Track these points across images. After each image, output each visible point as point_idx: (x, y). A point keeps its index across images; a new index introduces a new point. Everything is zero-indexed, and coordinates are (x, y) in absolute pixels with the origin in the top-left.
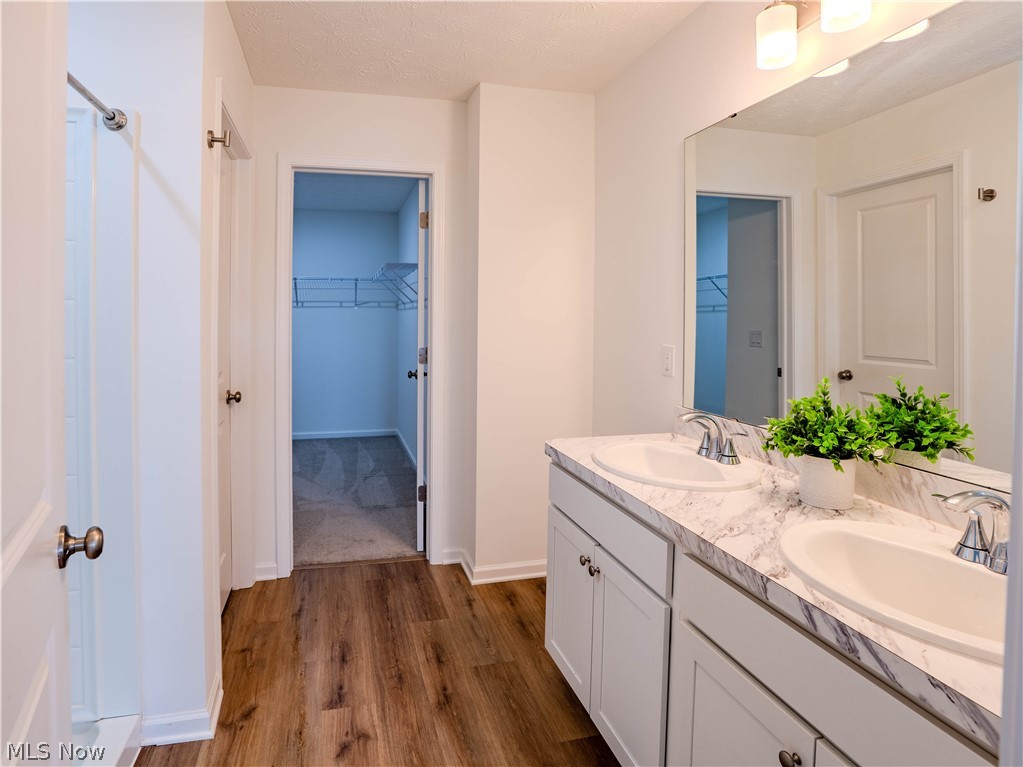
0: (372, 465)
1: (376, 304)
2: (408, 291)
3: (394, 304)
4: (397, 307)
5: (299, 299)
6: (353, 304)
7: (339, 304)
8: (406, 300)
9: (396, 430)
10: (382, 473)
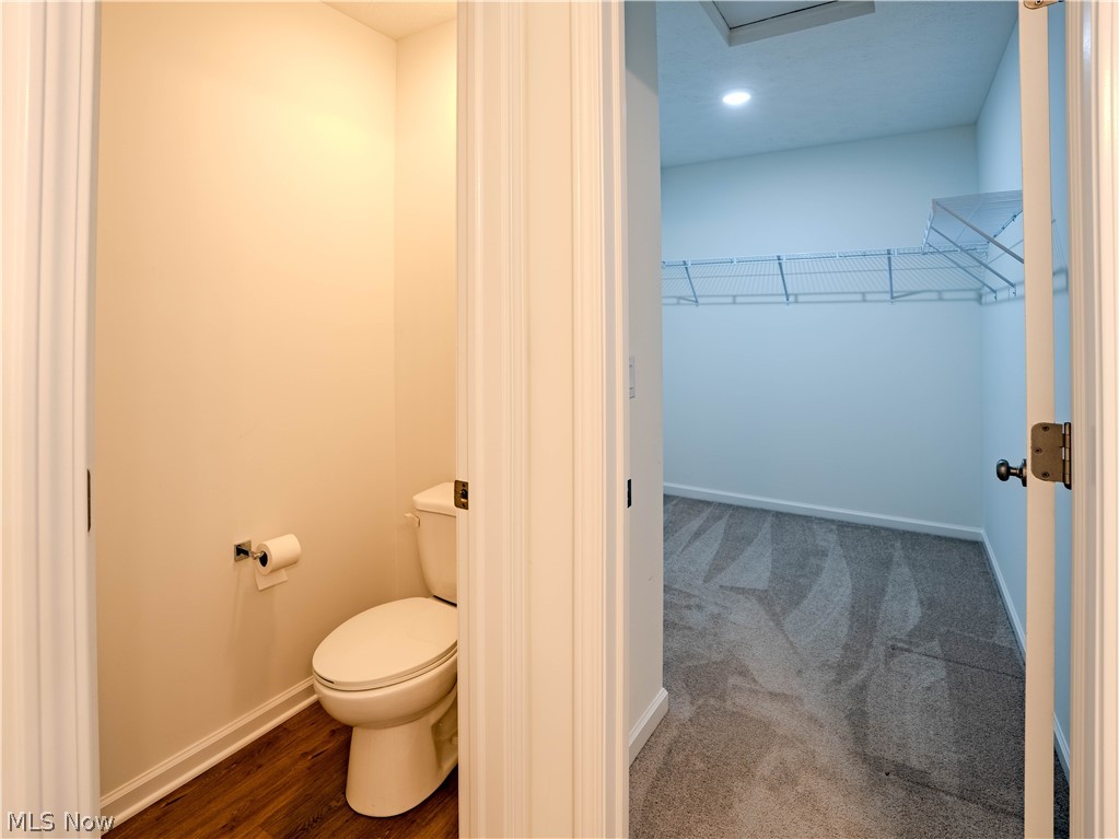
0: (915, 613)
1: (934, 296)
2: (1006, 265)
3: (972, 295)
4: (979, 299)
5: (789, 291)
6: (888, 297)
7: (859, 297)
8: (997, 283)
9: (982, 531)
10: (935, 646)
